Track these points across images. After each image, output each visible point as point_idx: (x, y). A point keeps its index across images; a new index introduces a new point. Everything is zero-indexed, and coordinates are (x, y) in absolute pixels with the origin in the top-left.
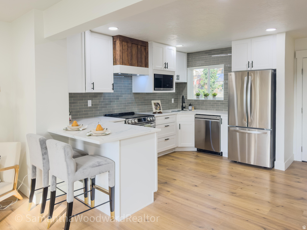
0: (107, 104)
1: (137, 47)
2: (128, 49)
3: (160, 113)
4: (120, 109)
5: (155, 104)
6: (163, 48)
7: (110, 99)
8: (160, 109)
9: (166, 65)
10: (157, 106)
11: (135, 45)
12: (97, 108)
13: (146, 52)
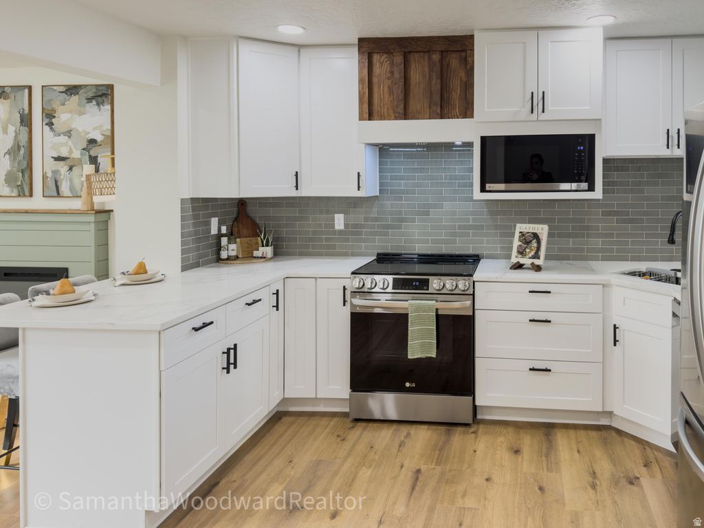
0: (387, 227)
1: (430, 58)
2: (392, 72)
3: (538, 268)
4: (434, 241)
5: (522, 234)
6: (525, 43)
7: (400, 213)
8: (536, 256)
9: (537, 102)
10: (528, 243)
11: (422, 54)
12: (360, 233)
13: (468, 67)
